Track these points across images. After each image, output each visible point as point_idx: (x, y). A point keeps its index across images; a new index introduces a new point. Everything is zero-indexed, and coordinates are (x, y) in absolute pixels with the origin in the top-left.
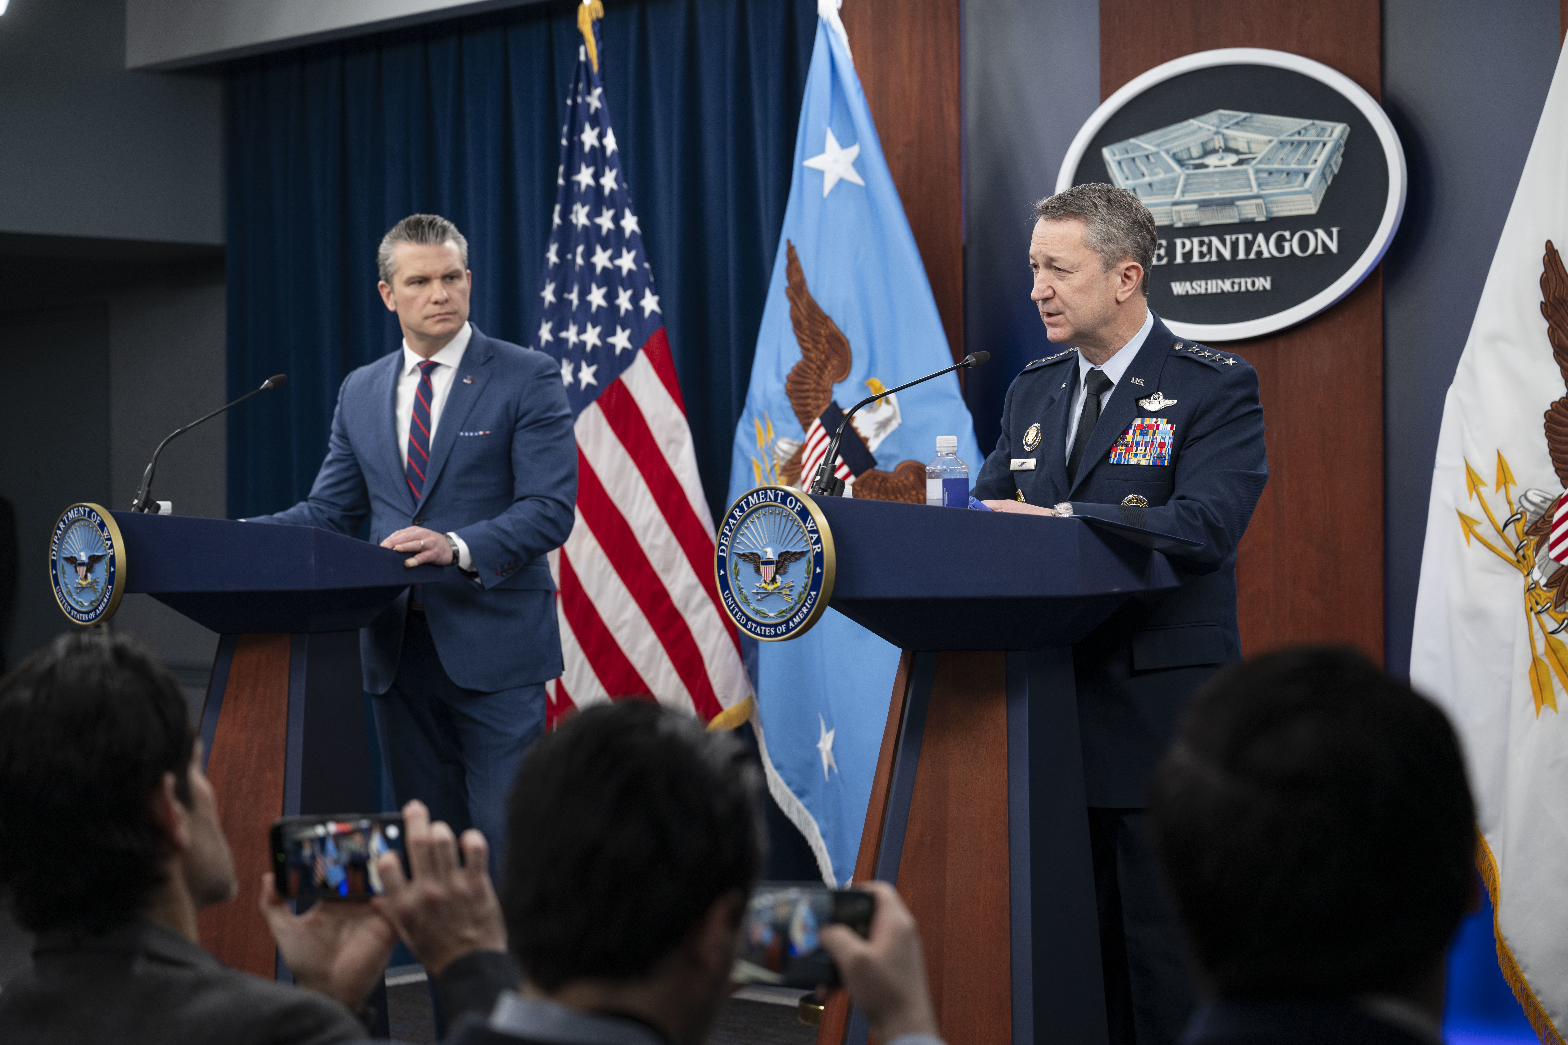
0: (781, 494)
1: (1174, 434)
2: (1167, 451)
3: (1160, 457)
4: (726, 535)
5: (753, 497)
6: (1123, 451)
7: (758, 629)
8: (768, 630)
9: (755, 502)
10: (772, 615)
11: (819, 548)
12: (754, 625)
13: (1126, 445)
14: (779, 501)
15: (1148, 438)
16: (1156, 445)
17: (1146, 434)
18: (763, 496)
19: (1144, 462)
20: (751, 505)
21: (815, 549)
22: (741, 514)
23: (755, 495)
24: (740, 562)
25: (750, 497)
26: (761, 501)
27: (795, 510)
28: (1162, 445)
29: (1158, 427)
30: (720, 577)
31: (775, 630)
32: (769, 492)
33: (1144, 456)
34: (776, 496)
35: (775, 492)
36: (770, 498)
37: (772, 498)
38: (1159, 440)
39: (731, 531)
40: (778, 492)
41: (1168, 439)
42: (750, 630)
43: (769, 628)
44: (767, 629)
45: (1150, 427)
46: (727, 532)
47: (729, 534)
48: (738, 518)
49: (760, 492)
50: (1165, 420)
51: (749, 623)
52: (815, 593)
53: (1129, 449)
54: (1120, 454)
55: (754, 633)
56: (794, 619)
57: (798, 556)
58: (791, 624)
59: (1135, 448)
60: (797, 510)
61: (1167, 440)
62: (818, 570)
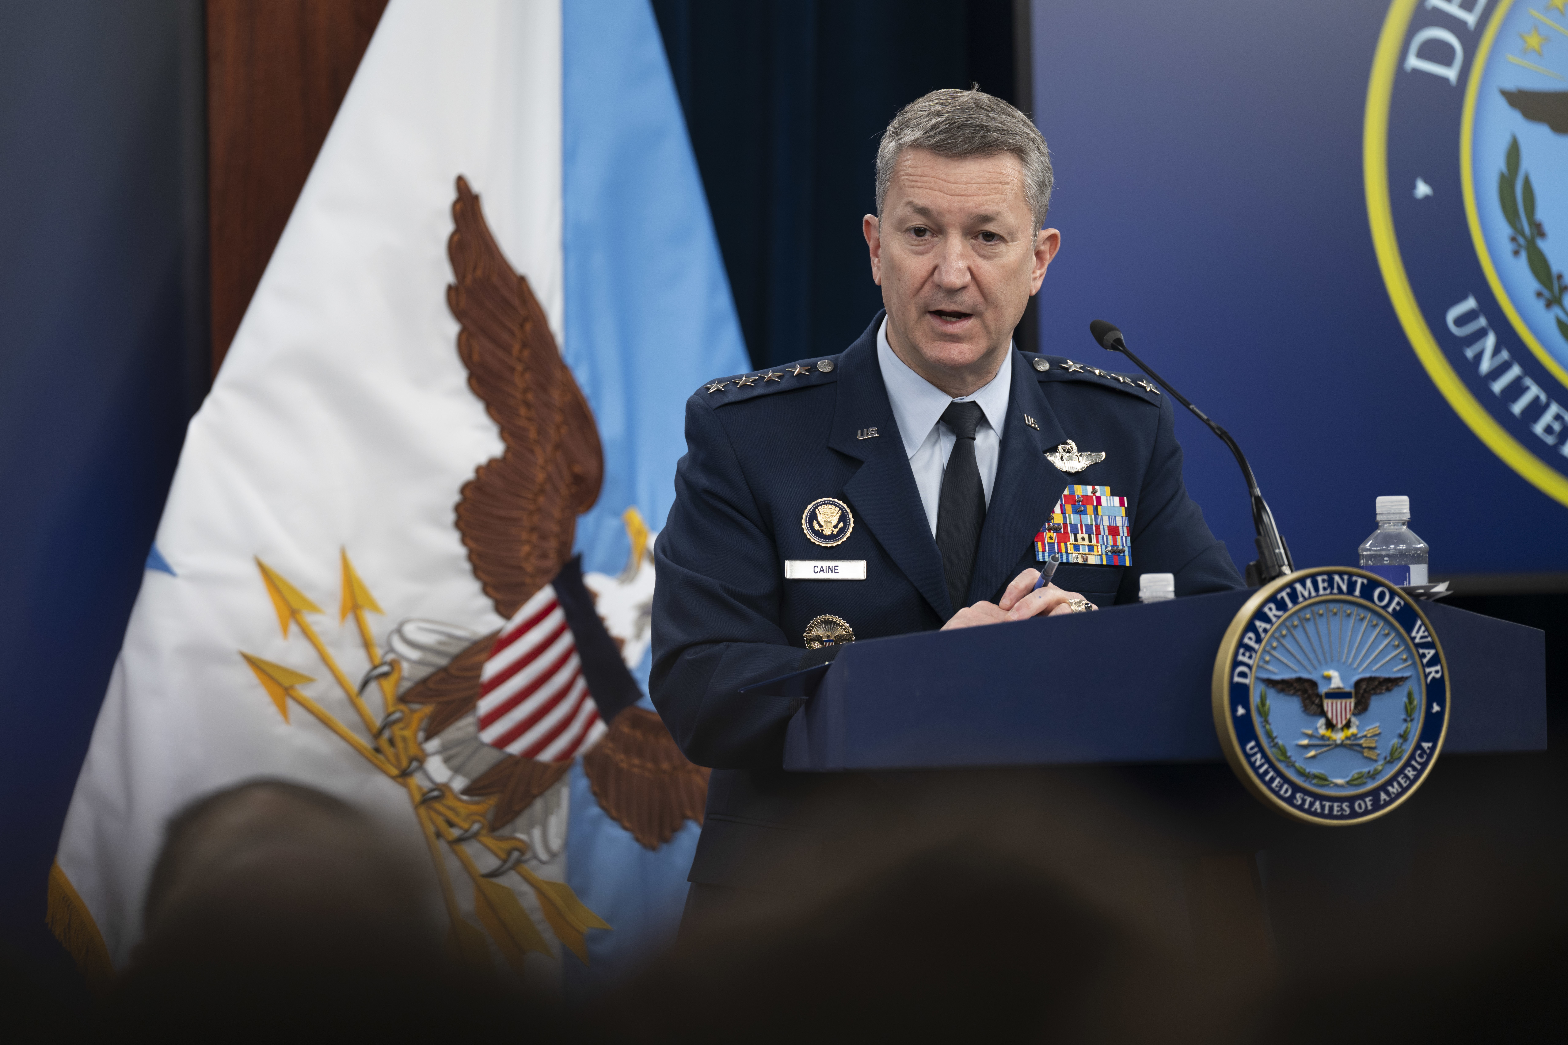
0: (1363, 584)
1: (1128, 512)
2: (1124, 541)
3: (1116, 552)
4: (1249, 648)
5: (1304, 586)
6: (1055, 541)
7: (1317, 805)
8: (1338, 806)
9: (1310, 593)
10: (1340, 781)
11: (1437, 672)
12: (1309, 799)
13: (1056, 529)
14: (1357, 593)
15: (1088, 519)
16: (1104, 530)
17: (1084, 512)
18: (1326, 585)
19: (1093, 560)
20: (1301, 599)
21: (1430, 673)
22: (1279, 613)
23: (1309, 583)
24: (1272, 694)
25: (1298, 586)
26: (1321, 592)
27: (1390, 609)
28: (1114, 531)
29: (1099, 499)
30: (1236, 719)
31: (1352, 807)
32: (1337, 578)
33: (1091, 548)
34: (1352, 586)
35: (1349, 580)
36: (1339, 588)
37: (1344, 588)
38: (1106, 523)
39: (1259, 640)
40: (1354, 578)
41: (1121, 521)
42: (1300, 808)
43: (1339, 804)
44: (1336, 805)
45: (1087, 499)
46: (1252, 644)
47: (1256, 646)
48: (1274, 619)
49: (1319, 579)
50: (1107, 489)
51: (1299, 795)
52: (1430, 745)
53: (1064, 538)
54: (1051, 545)
55: (1308, 812)
56: (1390, 789)
57: (1389, 684)
58: (1383, 796)
59: (1072, 536)
60: (1394, 609)
61: (1119, 523)
62: (1436, 708)
